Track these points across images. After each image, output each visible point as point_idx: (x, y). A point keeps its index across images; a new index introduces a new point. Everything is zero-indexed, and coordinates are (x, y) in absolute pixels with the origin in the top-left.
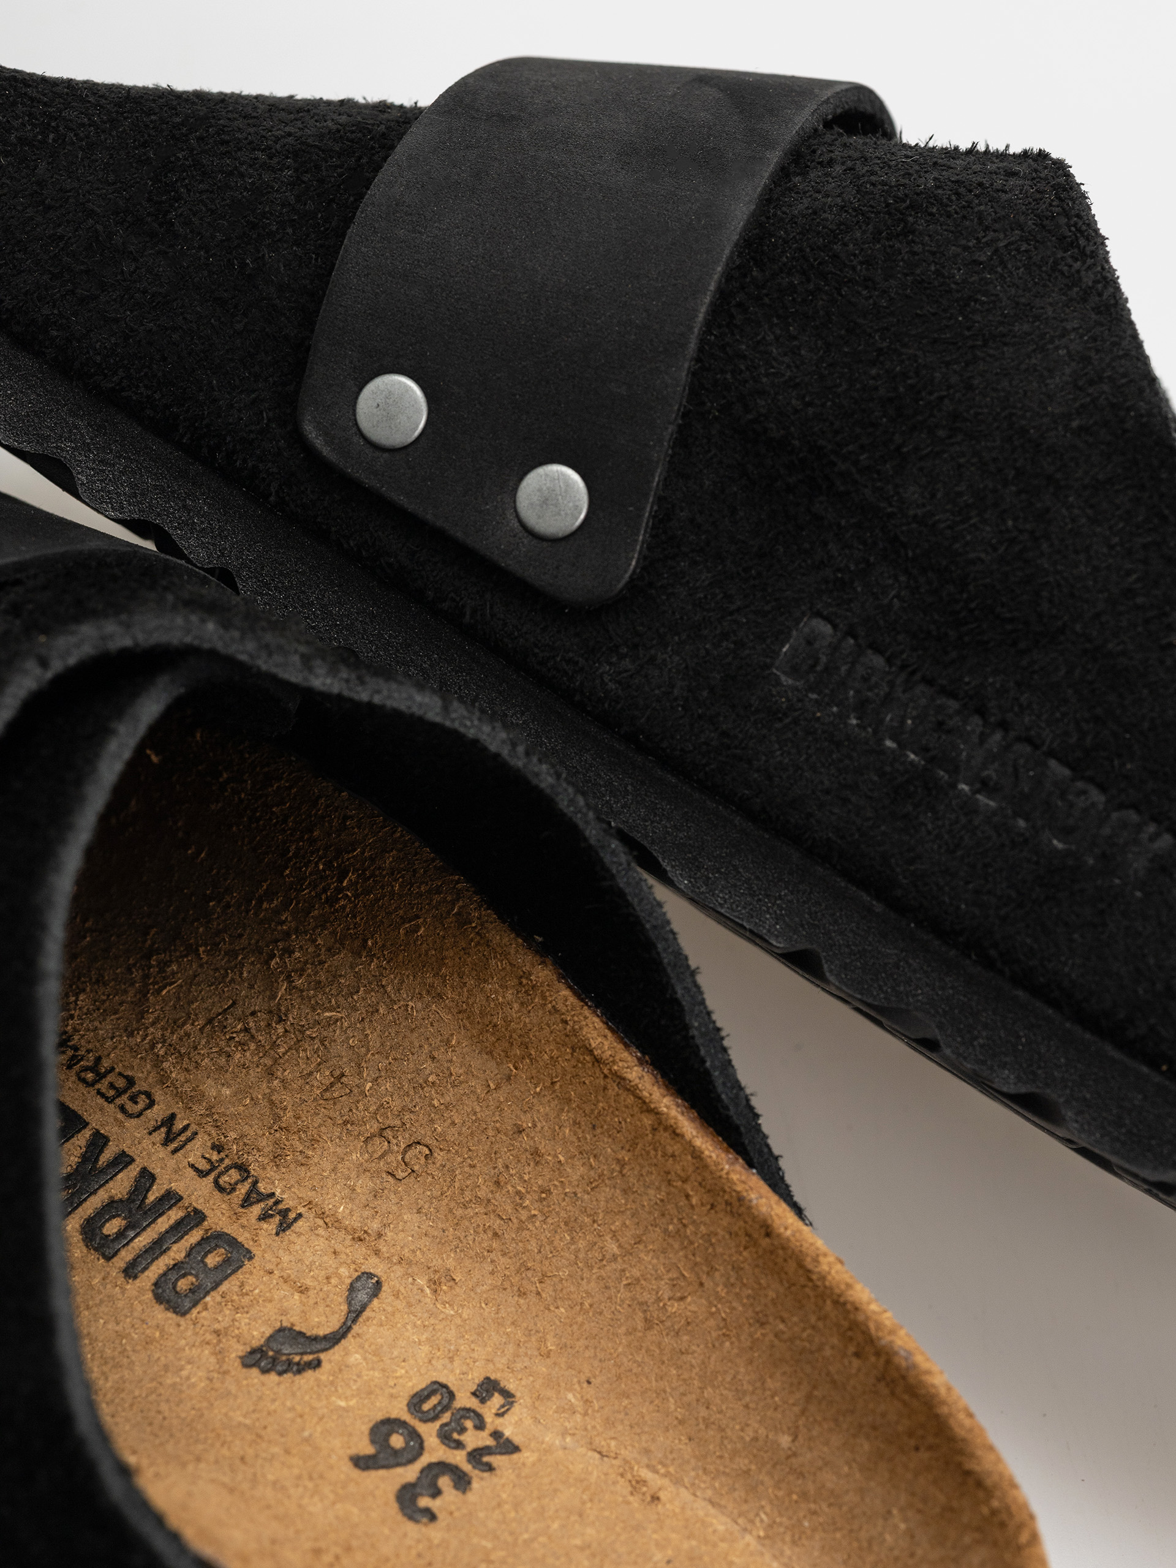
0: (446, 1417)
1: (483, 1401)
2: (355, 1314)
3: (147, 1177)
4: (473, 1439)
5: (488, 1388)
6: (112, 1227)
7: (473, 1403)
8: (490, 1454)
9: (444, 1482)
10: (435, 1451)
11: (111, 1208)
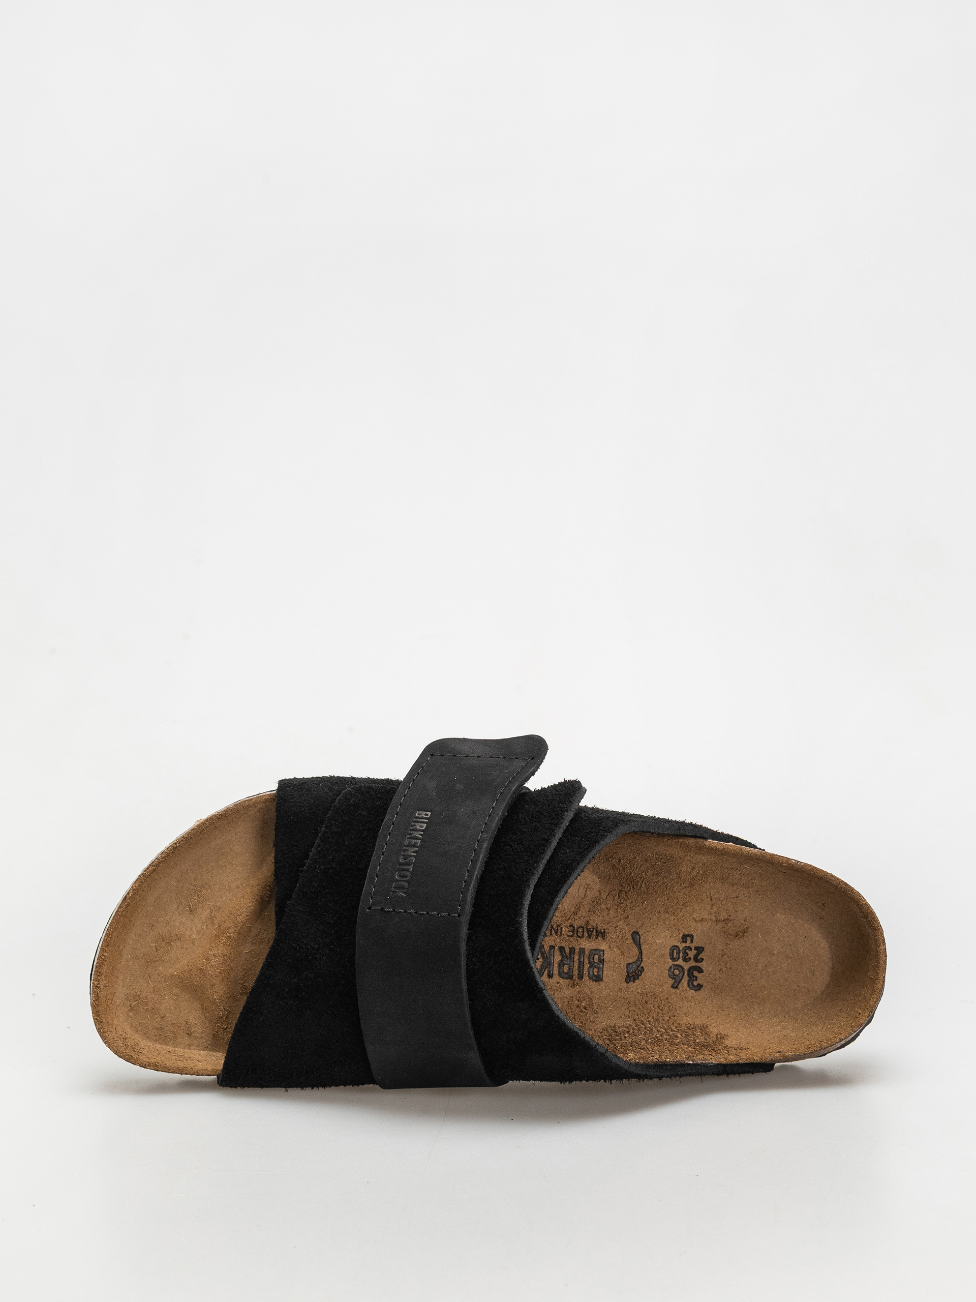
0: (681, 955)
1: (686, 942)
2: (639, 946)
3: (562, 949)
4: (692, 954)
5: (684, 938)
6: (566, 969)
7: (684, 945)
8: (698, 956)
9: (695, 973)
10: (686, 966)
11: (561, 964)
